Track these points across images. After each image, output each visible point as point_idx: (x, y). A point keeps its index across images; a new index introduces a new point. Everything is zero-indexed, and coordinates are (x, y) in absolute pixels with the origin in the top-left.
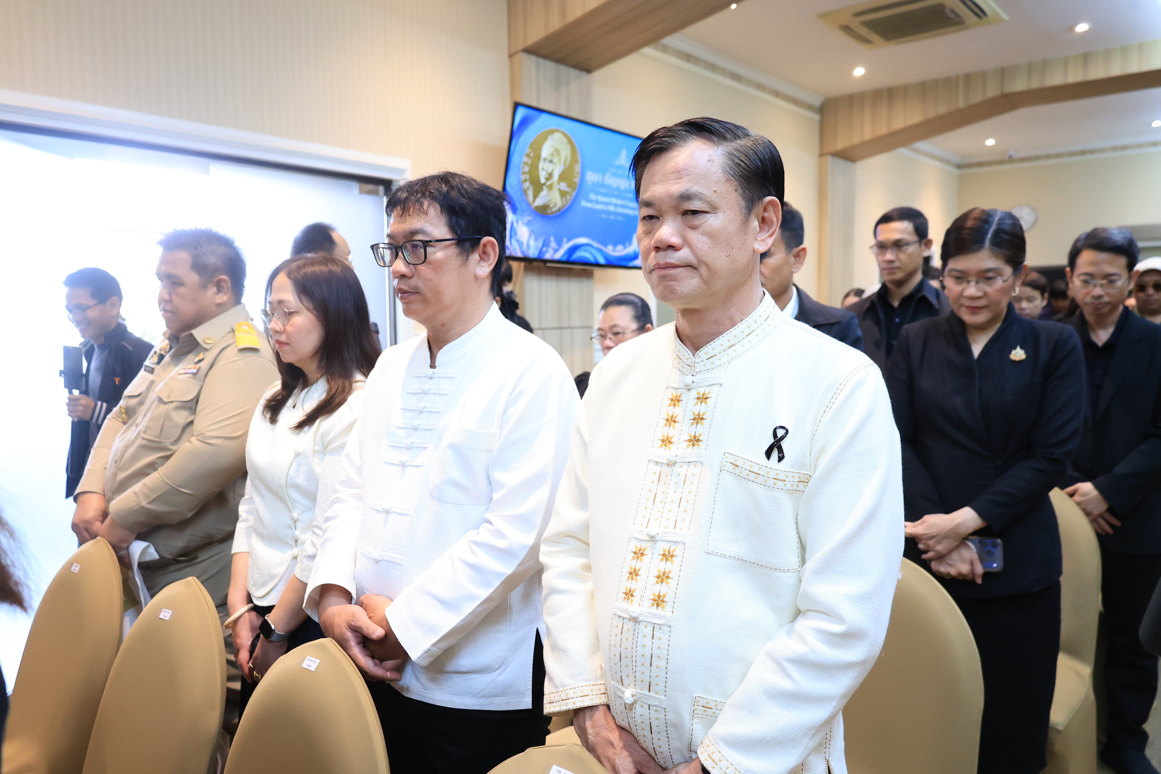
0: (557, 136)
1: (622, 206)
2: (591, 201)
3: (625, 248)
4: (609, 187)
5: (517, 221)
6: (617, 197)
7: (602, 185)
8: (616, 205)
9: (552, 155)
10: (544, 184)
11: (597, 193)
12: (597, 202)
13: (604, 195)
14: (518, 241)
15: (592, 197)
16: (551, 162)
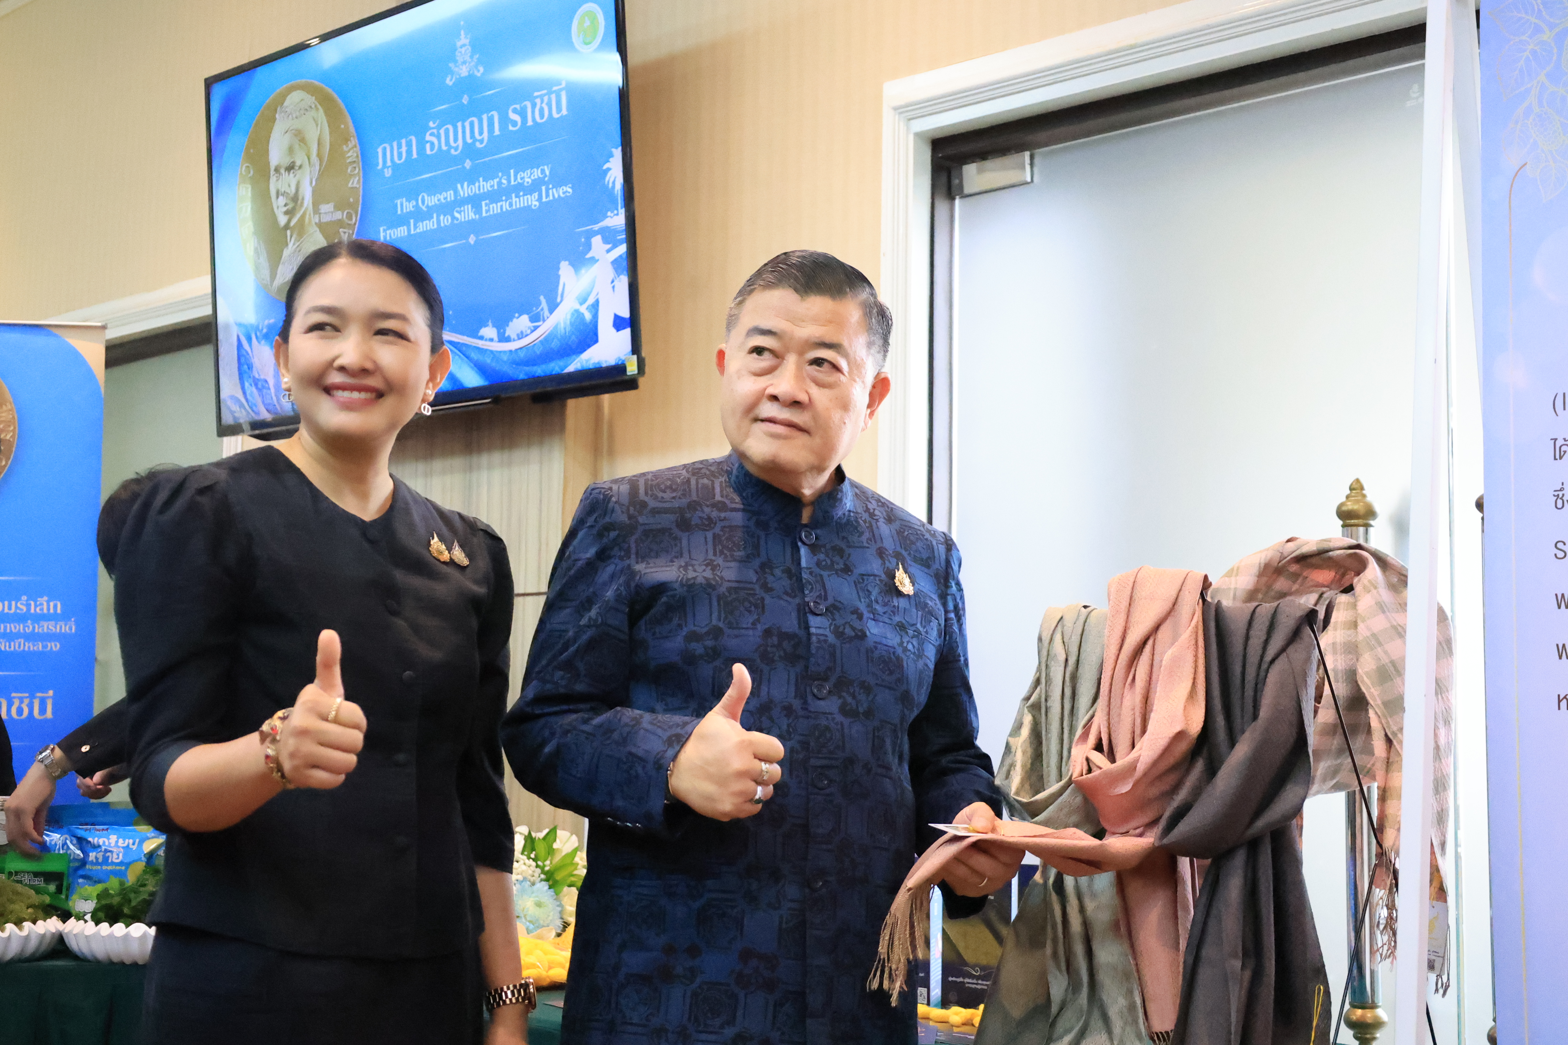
0: (295, 97)
1: (494, 197)
2: (403, 221)
3: (536, 318)
4: (443, 158)
5: (249, 339)
6: (471, 177)
7: (425, 162)
8: (475, 201)
9: (291, 150)
10: (287, 227)
11: (412, 194)
12: (419, 215)
13: (432, 187)
14: (256, 382)
15: (405, 206)
16: (290, 168)
